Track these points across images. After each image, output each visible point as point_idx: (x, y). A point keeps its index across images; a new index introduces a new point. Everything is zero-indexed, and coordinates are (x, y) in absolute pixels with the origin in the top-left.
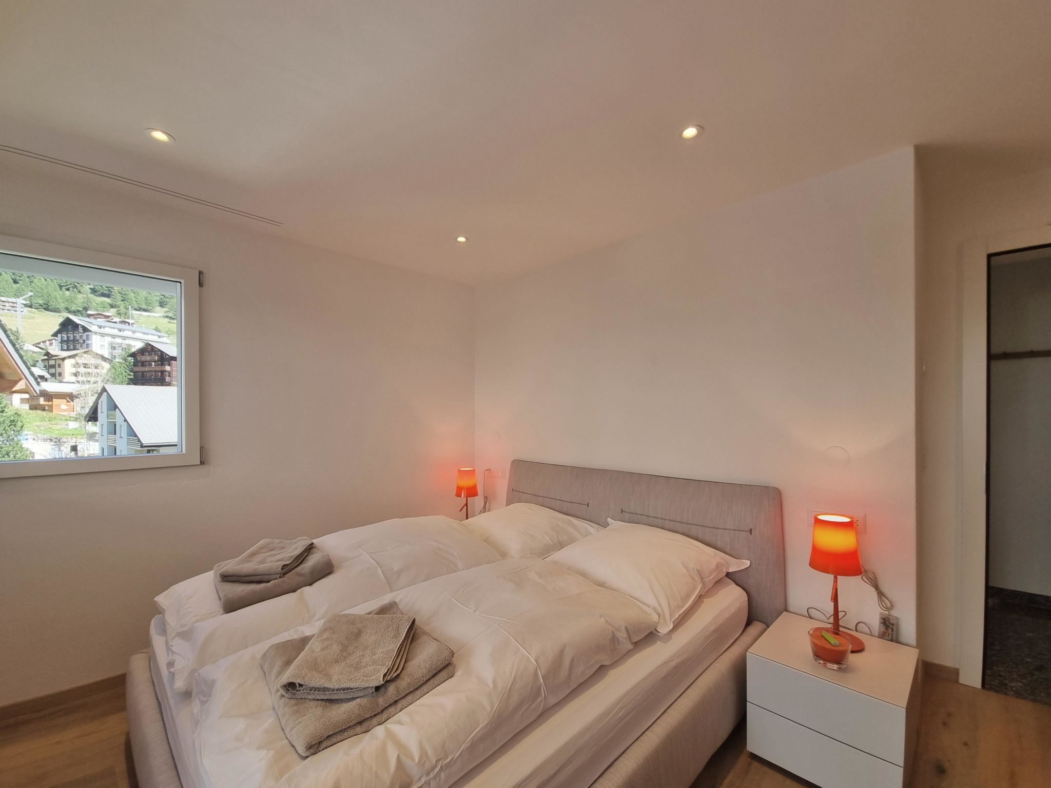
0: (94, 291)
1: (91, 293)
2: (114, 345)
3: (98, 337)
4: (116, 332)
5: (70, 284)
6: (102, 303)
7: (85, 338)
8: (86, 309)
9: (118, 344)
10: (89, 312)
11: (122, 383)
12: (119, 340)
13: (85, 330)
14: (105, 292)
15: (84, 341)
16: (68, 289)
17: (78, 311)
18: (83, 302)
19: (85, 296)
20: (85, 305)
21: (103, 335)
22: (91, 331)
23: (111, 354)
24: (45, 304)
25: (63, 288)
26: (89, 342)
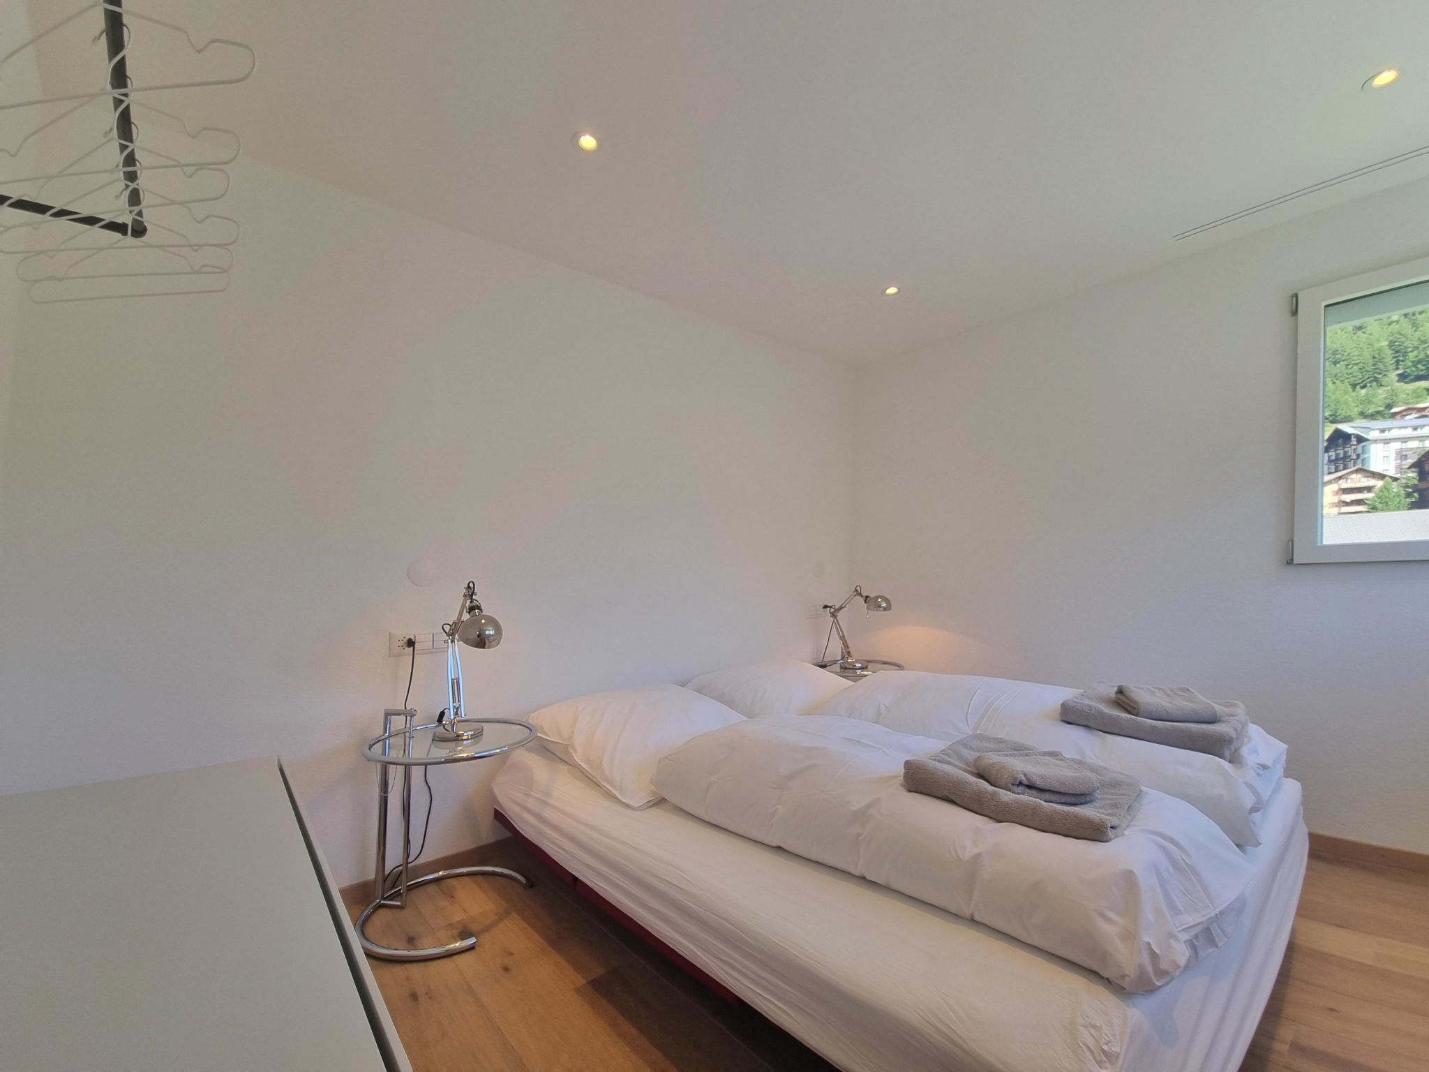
0: (1403, 378)
1: (1399, 381)
2: (1404, 453)
3: (1380, 446)
4: (1409, 432)
5: (1369, 378)
6: (1414, 391)
7: (1359, 451)
8: (1389, 407)
9: (1411, 449)
10: (1394, 410)
11: (1398, 509)
12: (1414, 444)
13: (1360, 440)
14: (1421, 373)
15: (1358, 456)
16: (1363, 387)
17: (1378, 412)
18: (1386, 398)
19: (1389, 388)
20: (1389, 401)
21: (1387, 441)
22: (1367, 440)
23: (1399, 468)
24: (1331, 415)
25: (1358, 387)
26: (1366, 456)
